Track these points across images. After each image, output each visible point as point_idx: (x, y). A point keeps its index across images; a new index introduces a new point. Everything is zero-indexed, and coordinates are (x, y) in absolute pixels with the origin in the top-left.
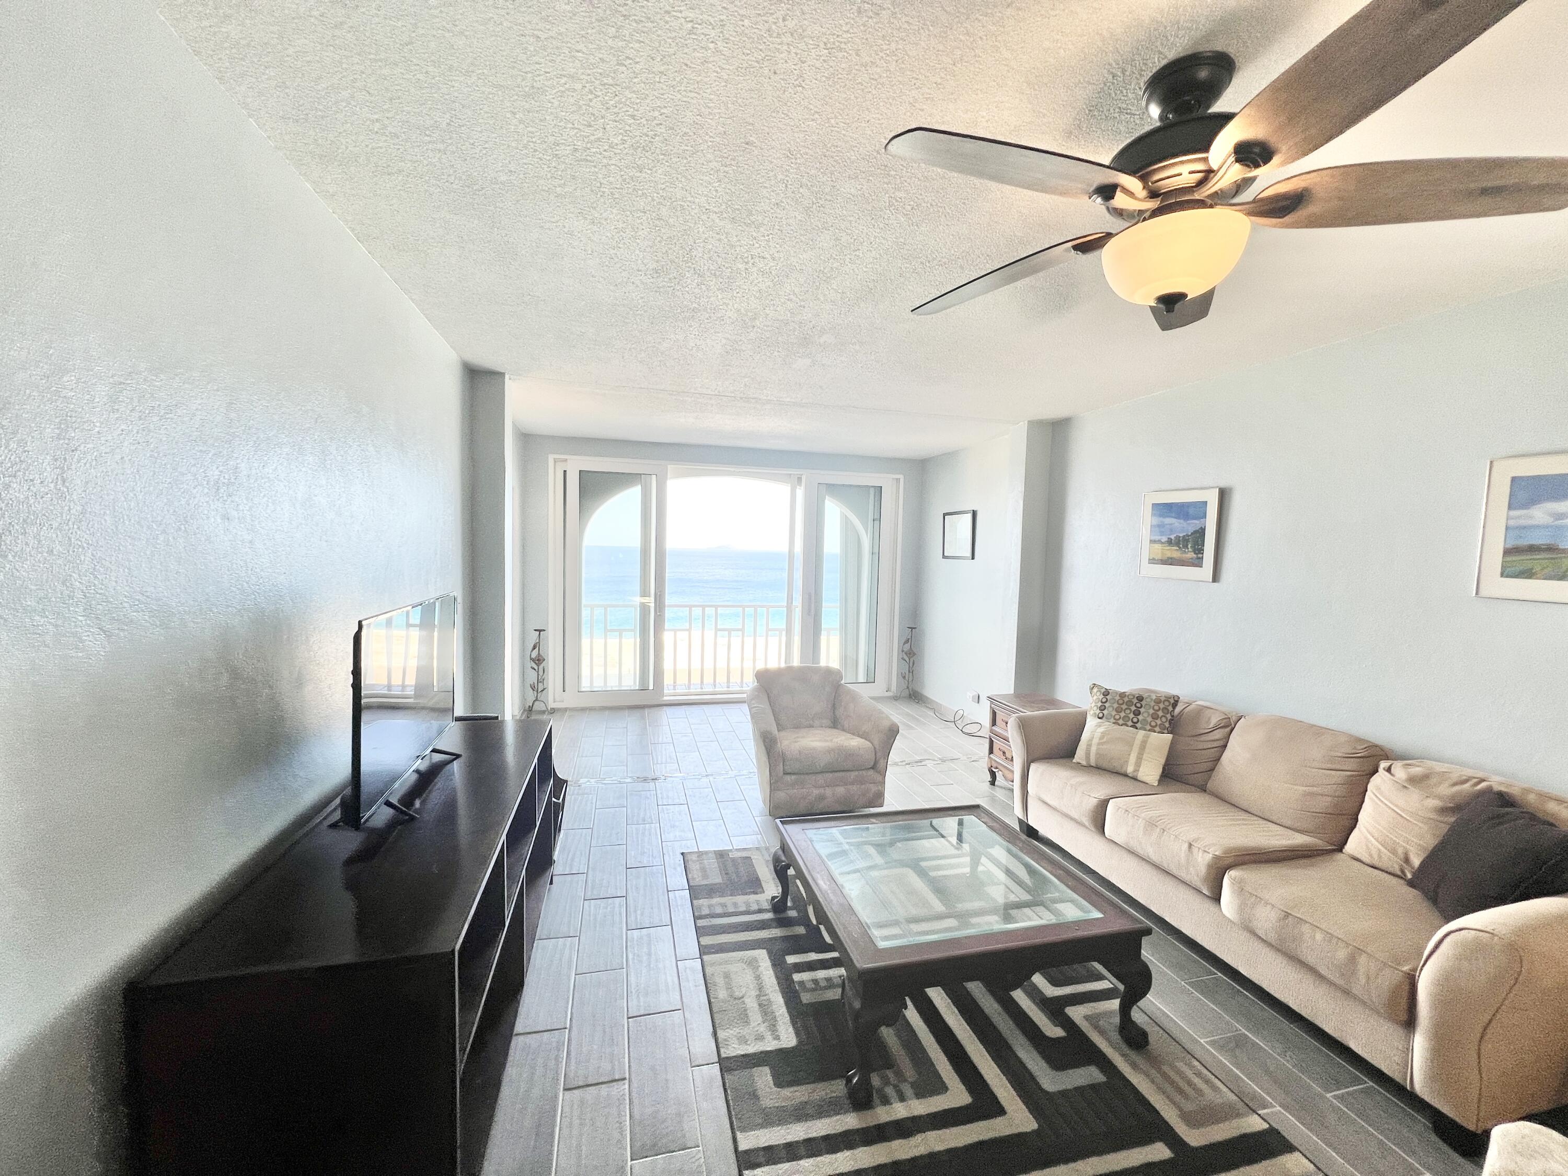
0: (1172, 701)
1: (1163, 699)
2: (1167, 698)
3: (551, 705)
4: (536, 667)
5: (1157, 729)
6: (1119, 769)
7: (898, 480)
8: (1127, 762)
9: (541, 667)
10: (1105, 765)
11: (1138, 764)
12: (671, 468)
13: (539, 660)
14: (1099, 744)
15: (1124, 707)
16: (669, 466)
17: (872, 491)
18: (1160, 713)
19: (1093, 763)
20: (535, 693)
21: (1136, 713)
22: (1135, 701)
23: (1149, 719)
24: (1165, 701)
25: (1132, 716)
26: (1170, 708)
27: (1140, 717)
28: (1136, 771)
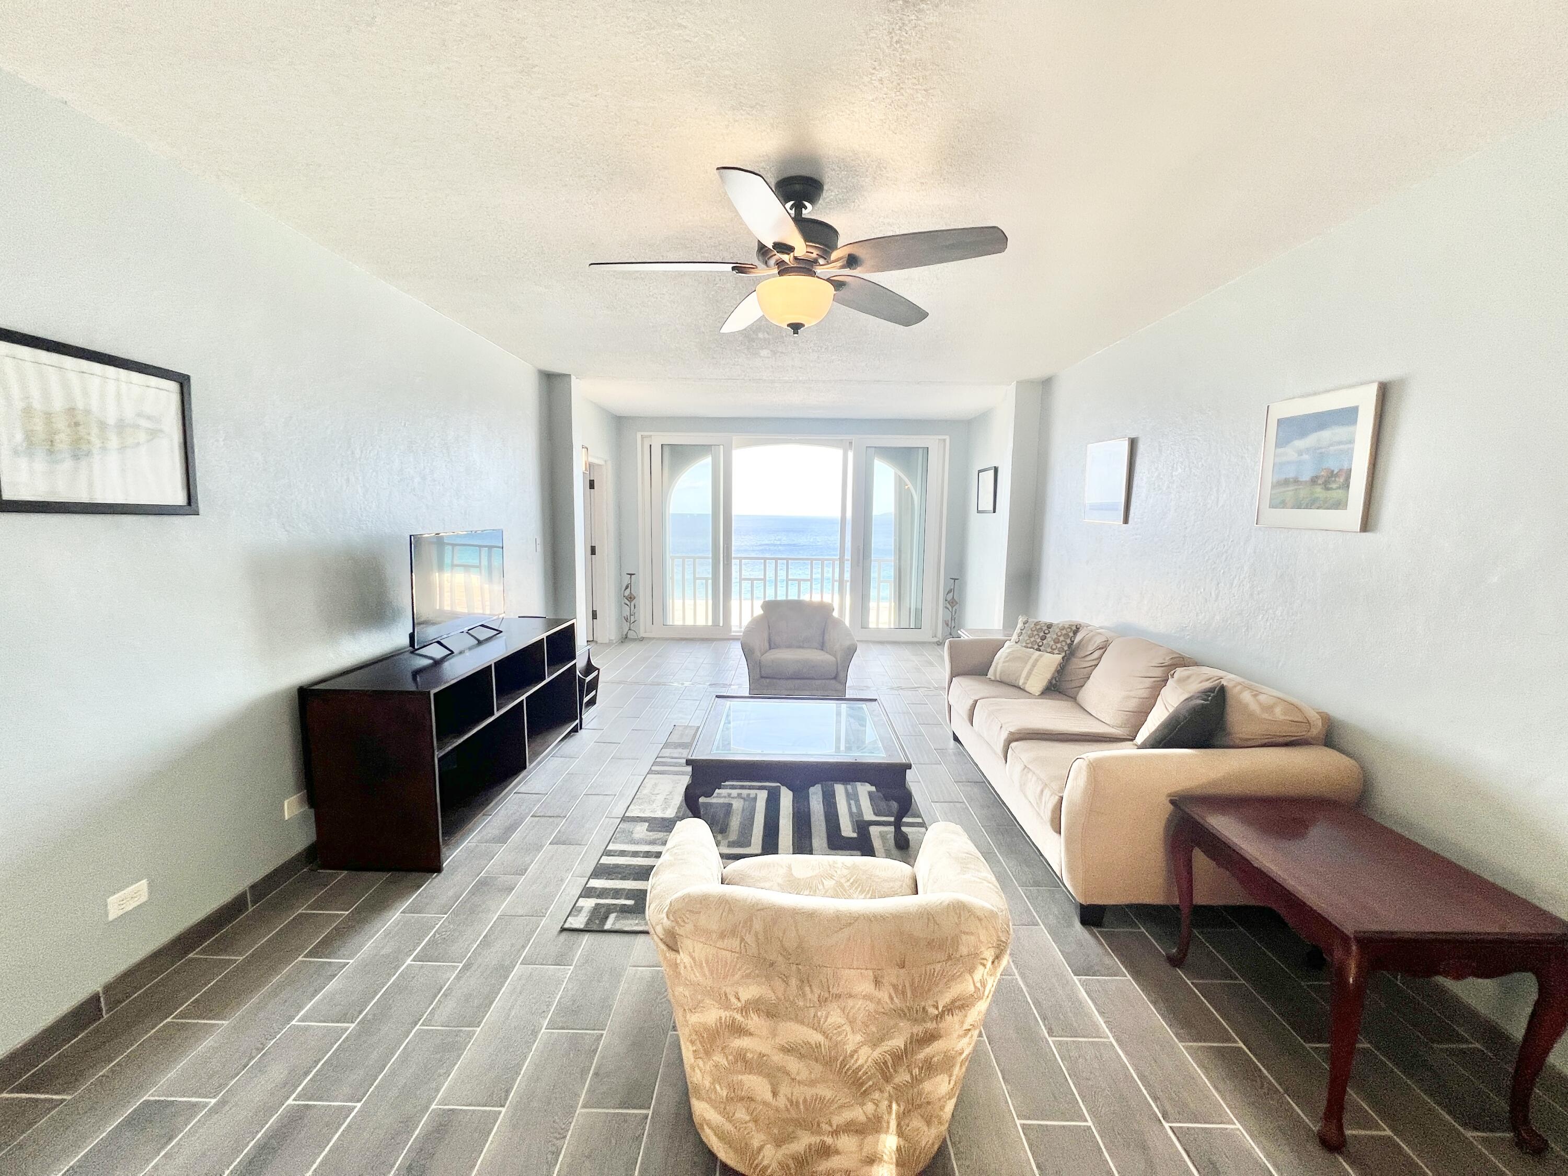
0: (1074, 628)
1: (1066, 626)
2: (1070, 627)
3: (642, 634)
4: (629, 604)
5: (1056, 651)
6: (1014, 682)
7: (944, 440)
8: (1020, 676)
9: (632, 604)
10: (1005, 679)
11: (1027, 678)
12: (736, 438)
13: (631, 598)
14: (1004, 662)
15: (1035, 633)
16: (734, 437)
17: (921, 451)
18: (1061, 639)
19: (998, 679)
20: (628, 623)
21: (1043, 638)
22: (1045, 628)
23: (1052, 643)
24: (1068, 628)
25: (1039, 640)
26: (1071, 634)
27: (1045, 642)
28: (1025, 683)
